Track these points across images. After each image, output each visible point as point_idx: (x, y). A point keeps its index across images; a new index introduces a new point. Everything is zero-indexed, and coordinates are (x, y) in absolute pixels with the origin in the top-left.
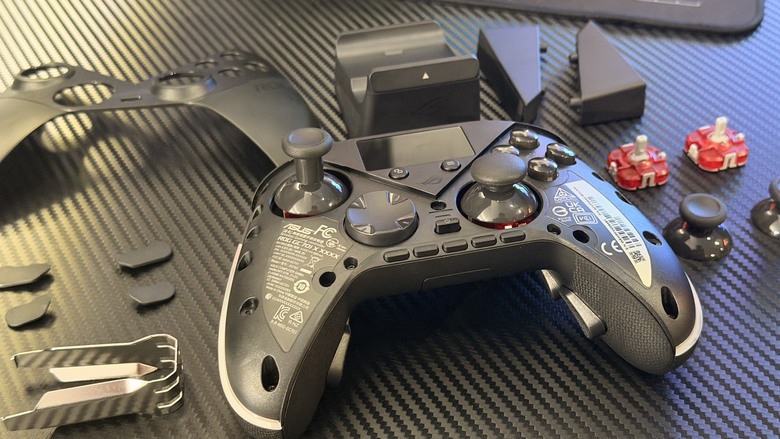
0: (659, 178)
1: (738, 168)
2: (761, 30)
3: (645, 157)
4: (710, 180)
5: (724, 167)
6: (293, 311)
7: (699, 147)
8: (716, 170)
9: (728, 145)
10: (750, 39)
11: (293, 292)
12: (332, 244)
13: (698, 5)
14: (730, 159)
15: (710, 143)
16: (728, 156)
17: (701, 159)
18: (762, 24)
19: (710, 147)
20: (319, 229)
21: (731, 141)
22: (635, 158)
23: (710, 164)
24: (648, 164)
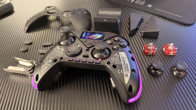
0: (153, 53)
1: (173, 56)
2: (194, 25)
3: (151, 48)
4: (165, 57)
5: (170, 55)
6: (46, 66)
7: (166, 49)
8: (167, 55)
9: (172, 50)
10: (190, 26)
11: (48, 62)
12: (61, 53)
13: (181, 17)
14: (172, 53)
15: (168, 48)
16: (171, 53)
17: (165, 51)
18: (195, 24)
19: (168, 49)
20: (61, 49)
21: (173, 49)
22: (149, 48)
23: (166, 53)
24: (152, 50)
